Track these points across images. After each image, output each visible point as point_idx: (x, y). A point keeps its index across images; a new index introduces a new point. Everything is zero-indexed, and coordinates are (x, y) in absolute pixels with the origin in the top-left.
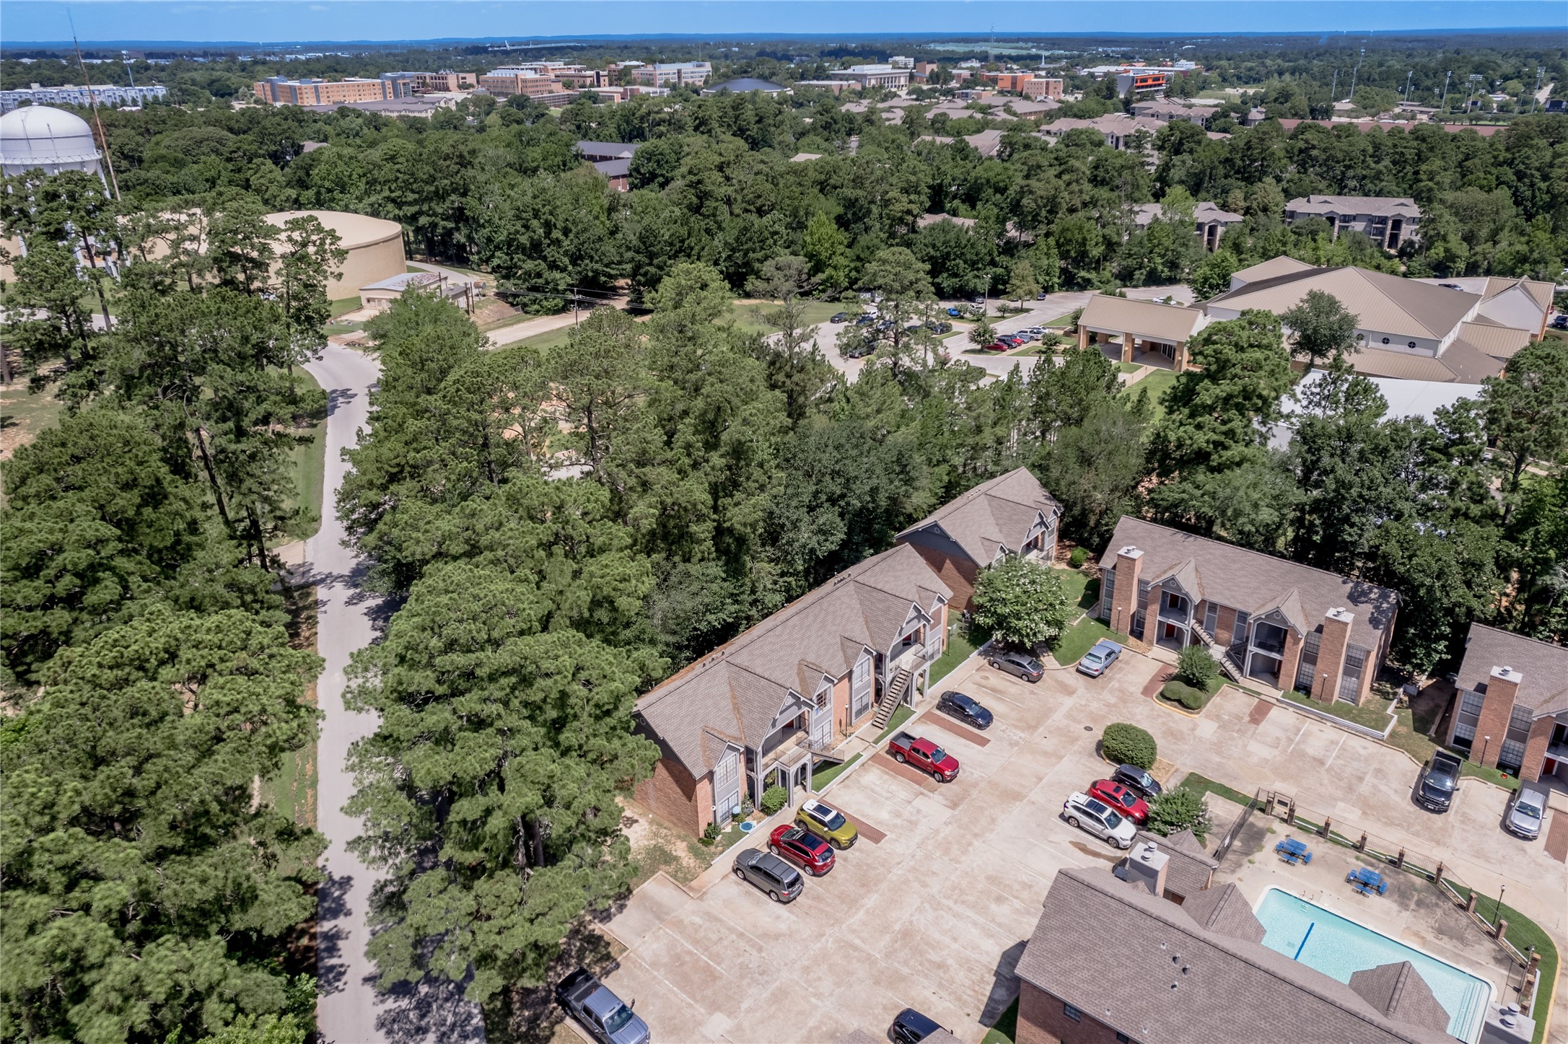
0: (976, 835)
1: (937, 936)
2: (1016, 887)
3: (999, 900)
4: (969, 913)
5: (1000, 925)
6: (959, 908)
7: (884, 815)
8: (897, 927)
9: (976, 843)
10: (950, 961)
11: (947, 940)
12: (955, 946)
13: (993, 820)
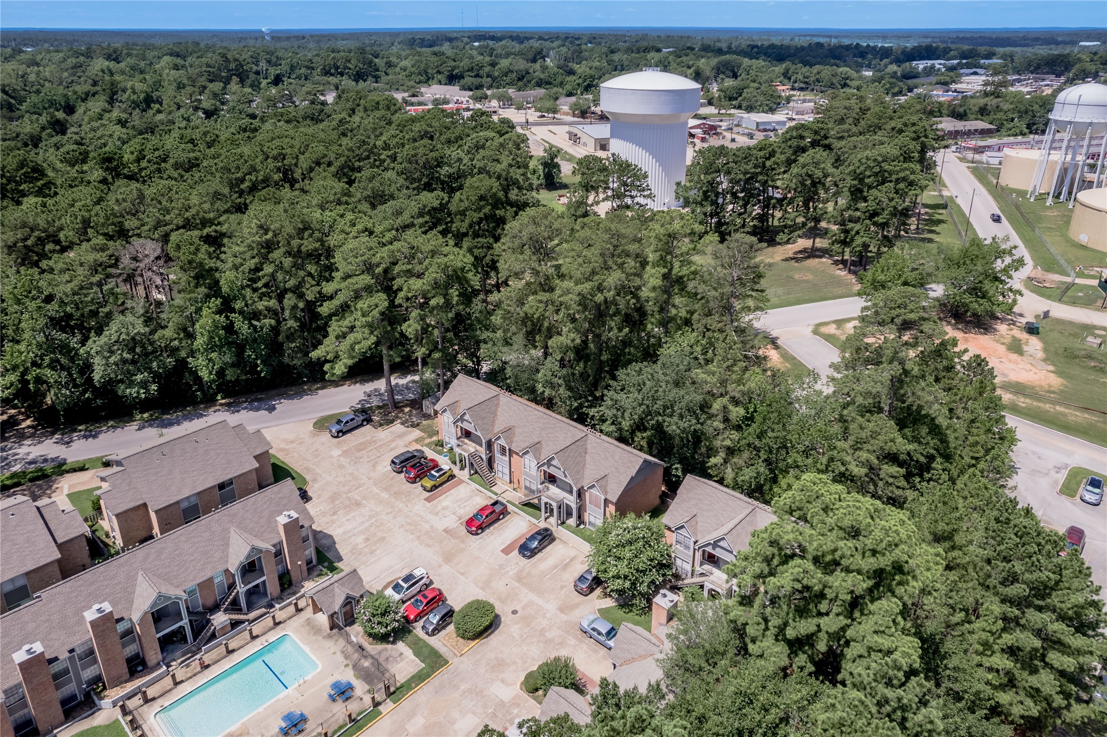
0: (419, 537)
1: (353, 514)
2: (373, 548)
3: (367, 540)
4: (362, 527)
5: (350, 537)
6: (367, 524)
7: (445, 504)
8: (364, 502)
9: (412, 537)
10: (335, 517)
11: (348, 517)
12: (344, 520)
13: (429, 546)
